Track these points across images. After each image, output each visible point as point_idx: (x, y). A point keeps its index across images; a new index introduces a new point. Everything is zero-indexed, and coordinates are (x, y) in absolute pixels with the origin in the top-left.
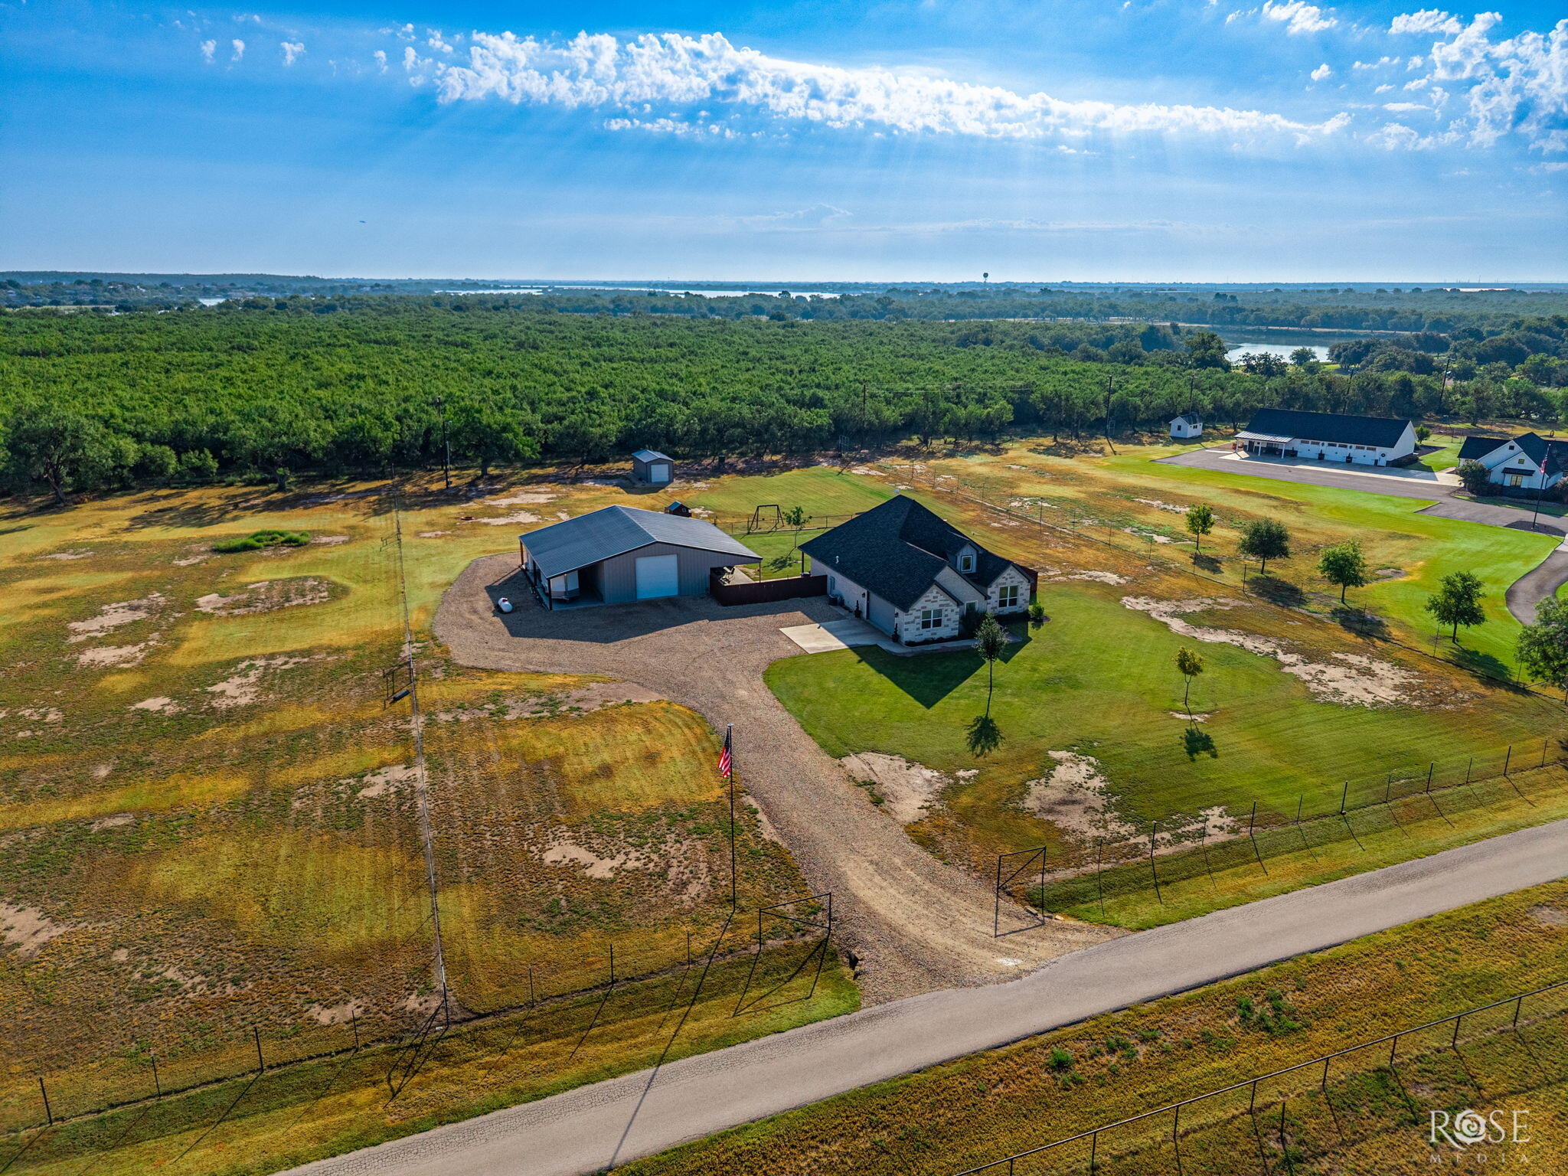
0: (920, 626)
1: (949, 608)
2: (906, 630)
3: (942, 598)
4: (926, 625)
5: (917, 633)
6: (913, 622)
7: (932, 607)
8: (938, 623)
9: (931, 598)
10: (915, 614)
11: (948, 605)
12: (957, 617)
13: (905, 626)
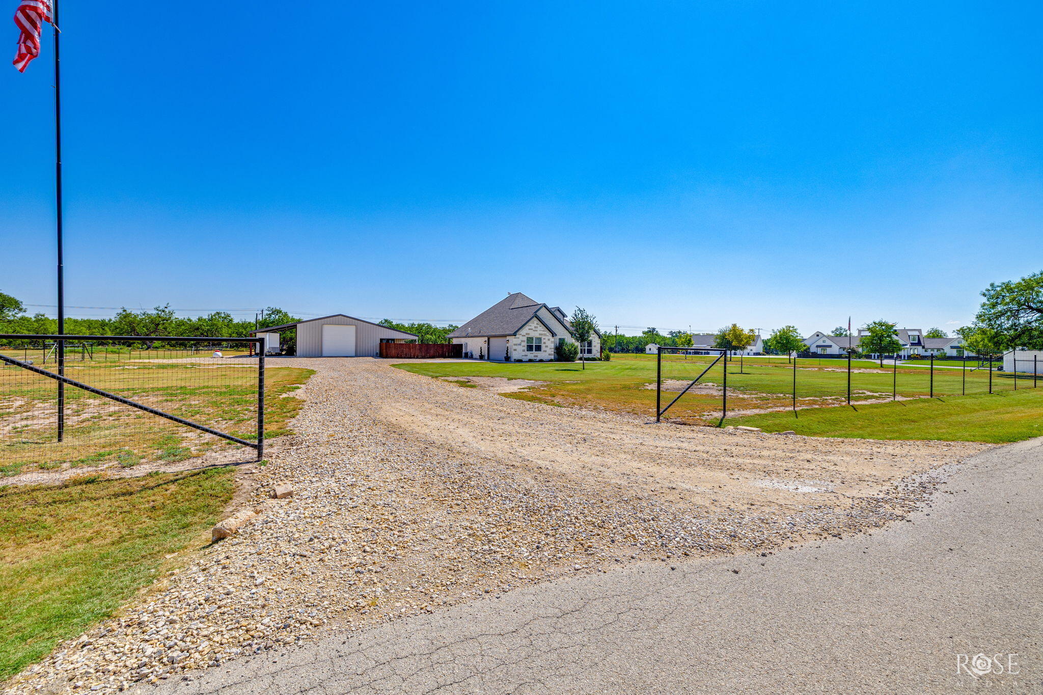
0: (525, 348)
1: (547, 338)
2: (515, 350)
3: (541, 328)
4: (530, 348)
5: (524, 353)
6: (520, 345)
7: (534, 335)
8: (538, 348)
9: (533, 327)
10: (521, 338)
11: (545, 335)
12: (552, 346)
13: (515, 347)
